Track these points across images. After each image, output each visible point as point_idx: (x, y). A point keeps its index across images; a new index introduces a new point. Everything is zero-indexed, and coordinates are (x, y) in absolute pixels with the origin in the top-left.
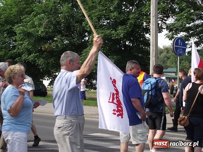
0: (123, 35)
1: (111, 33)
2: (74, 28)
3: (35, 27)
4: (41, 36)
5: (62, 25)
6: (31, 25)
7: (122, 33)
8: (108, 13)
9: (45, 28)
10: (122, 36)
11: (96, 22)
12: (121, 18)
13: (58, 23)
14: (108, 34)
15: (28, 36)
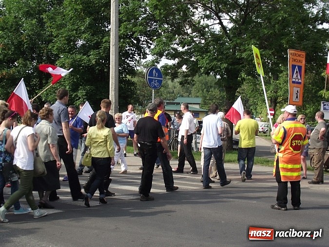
0: (95, 61)
1: (83, 58)
2: (40, 51)
5: (25, 46)
7: (95, 59)
8: (79, 34)
9: (3, 49)
10: (93, 62)
11: (65, 44)
12: (94, 41)
13: (20, 43)
14: (79, 60)
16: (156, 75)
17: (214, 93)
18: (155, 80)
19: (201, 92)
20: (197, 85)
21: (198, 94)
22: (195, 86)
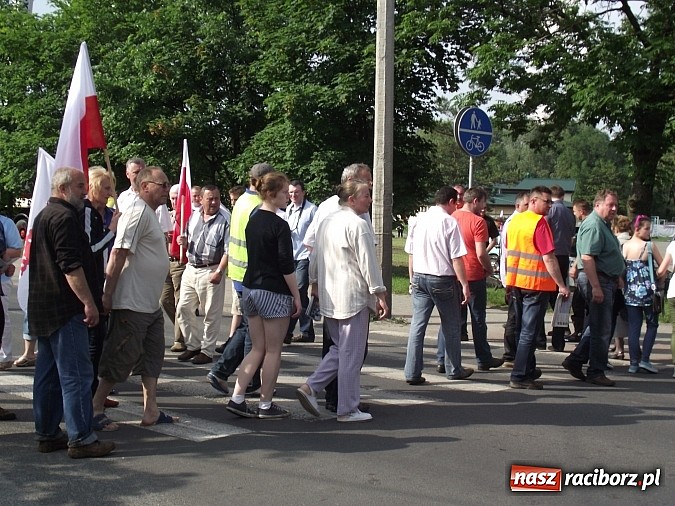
0: (346, 97)
1: (320, 92)
2: (233, 78)
3: (135, 73)
4: (146, 97)
5: (204, 68)
6: (125, 67)
7: (345, 92)
9: (159, 76)
10: (343, 99)
11: (284, 62)
12: (345, 53)
13: (194, 63)
14: (312, 94)
15: (114, 97)
16: (476, 124)
17: (603, 170)
18: (476, 135)
19: (575, 167)
20: (567, 152)
21: (569, 172)
22: (562, 156)
